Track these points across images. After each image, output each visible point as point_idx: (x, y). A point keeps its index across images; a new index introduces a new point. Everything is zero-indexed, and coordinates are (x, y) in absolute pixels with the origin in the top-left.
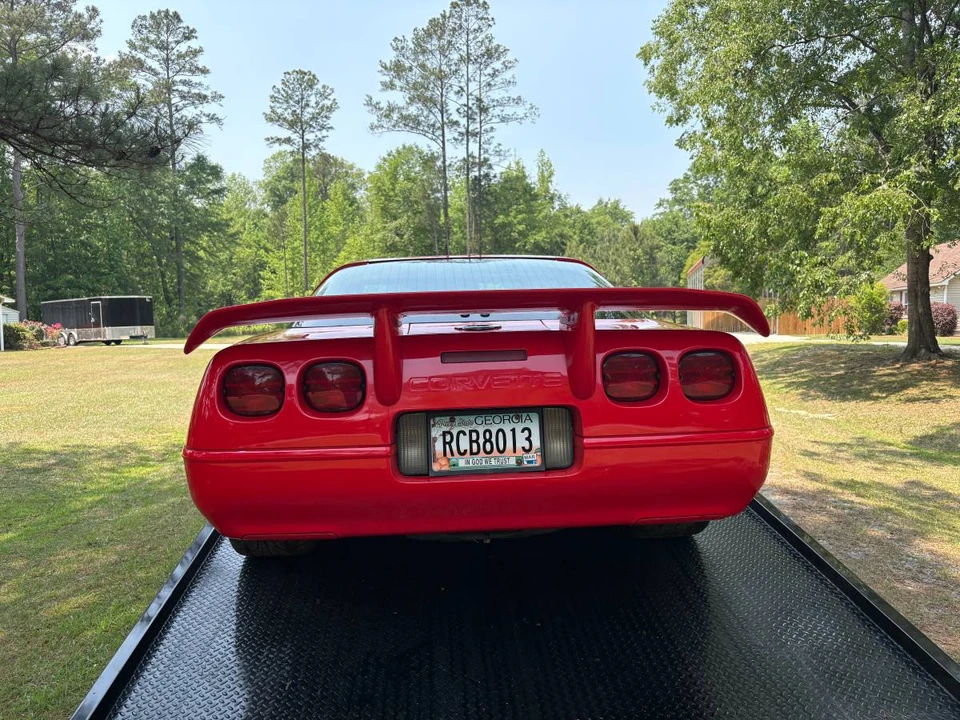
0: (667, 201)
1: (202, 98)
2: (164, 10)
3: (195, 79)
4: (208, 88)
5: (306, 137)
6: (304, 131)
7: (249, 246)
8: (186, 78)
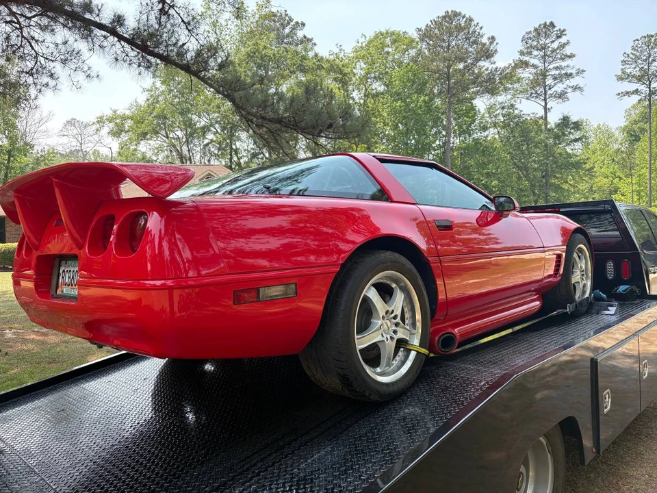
1: (569, 76)
2: (543, 23)
3: (564, 64)
4: (573, 67)
5: (652, 86)
6: (650, 82)
7: (607, 177)
8: (558, 65)
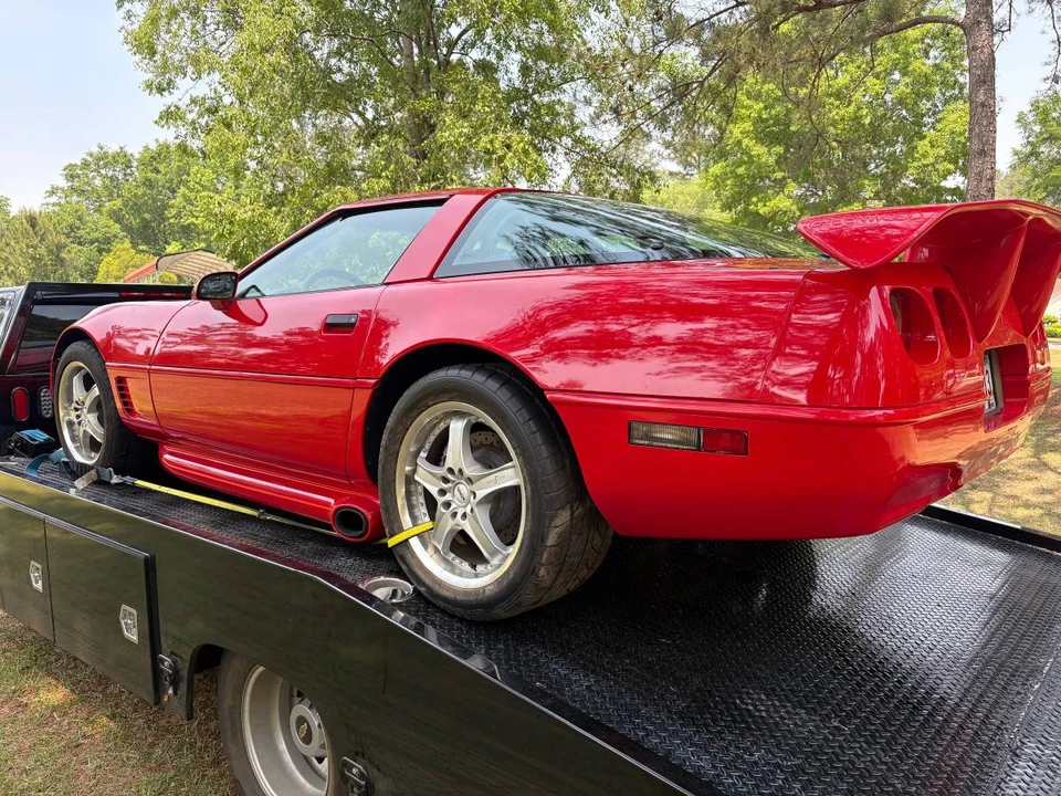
0: (63, 190)
